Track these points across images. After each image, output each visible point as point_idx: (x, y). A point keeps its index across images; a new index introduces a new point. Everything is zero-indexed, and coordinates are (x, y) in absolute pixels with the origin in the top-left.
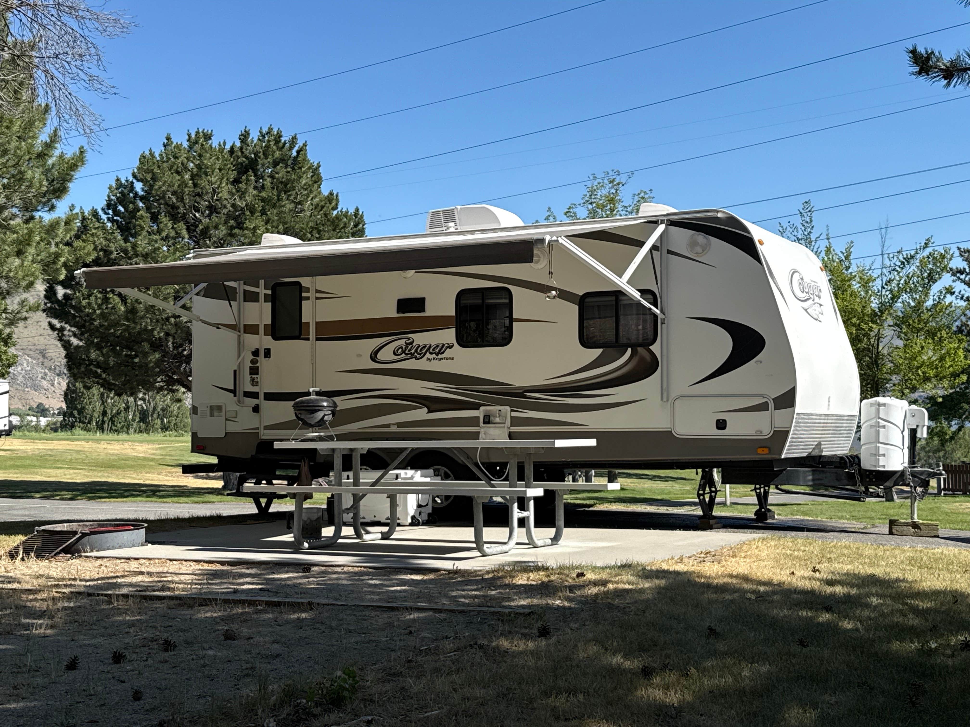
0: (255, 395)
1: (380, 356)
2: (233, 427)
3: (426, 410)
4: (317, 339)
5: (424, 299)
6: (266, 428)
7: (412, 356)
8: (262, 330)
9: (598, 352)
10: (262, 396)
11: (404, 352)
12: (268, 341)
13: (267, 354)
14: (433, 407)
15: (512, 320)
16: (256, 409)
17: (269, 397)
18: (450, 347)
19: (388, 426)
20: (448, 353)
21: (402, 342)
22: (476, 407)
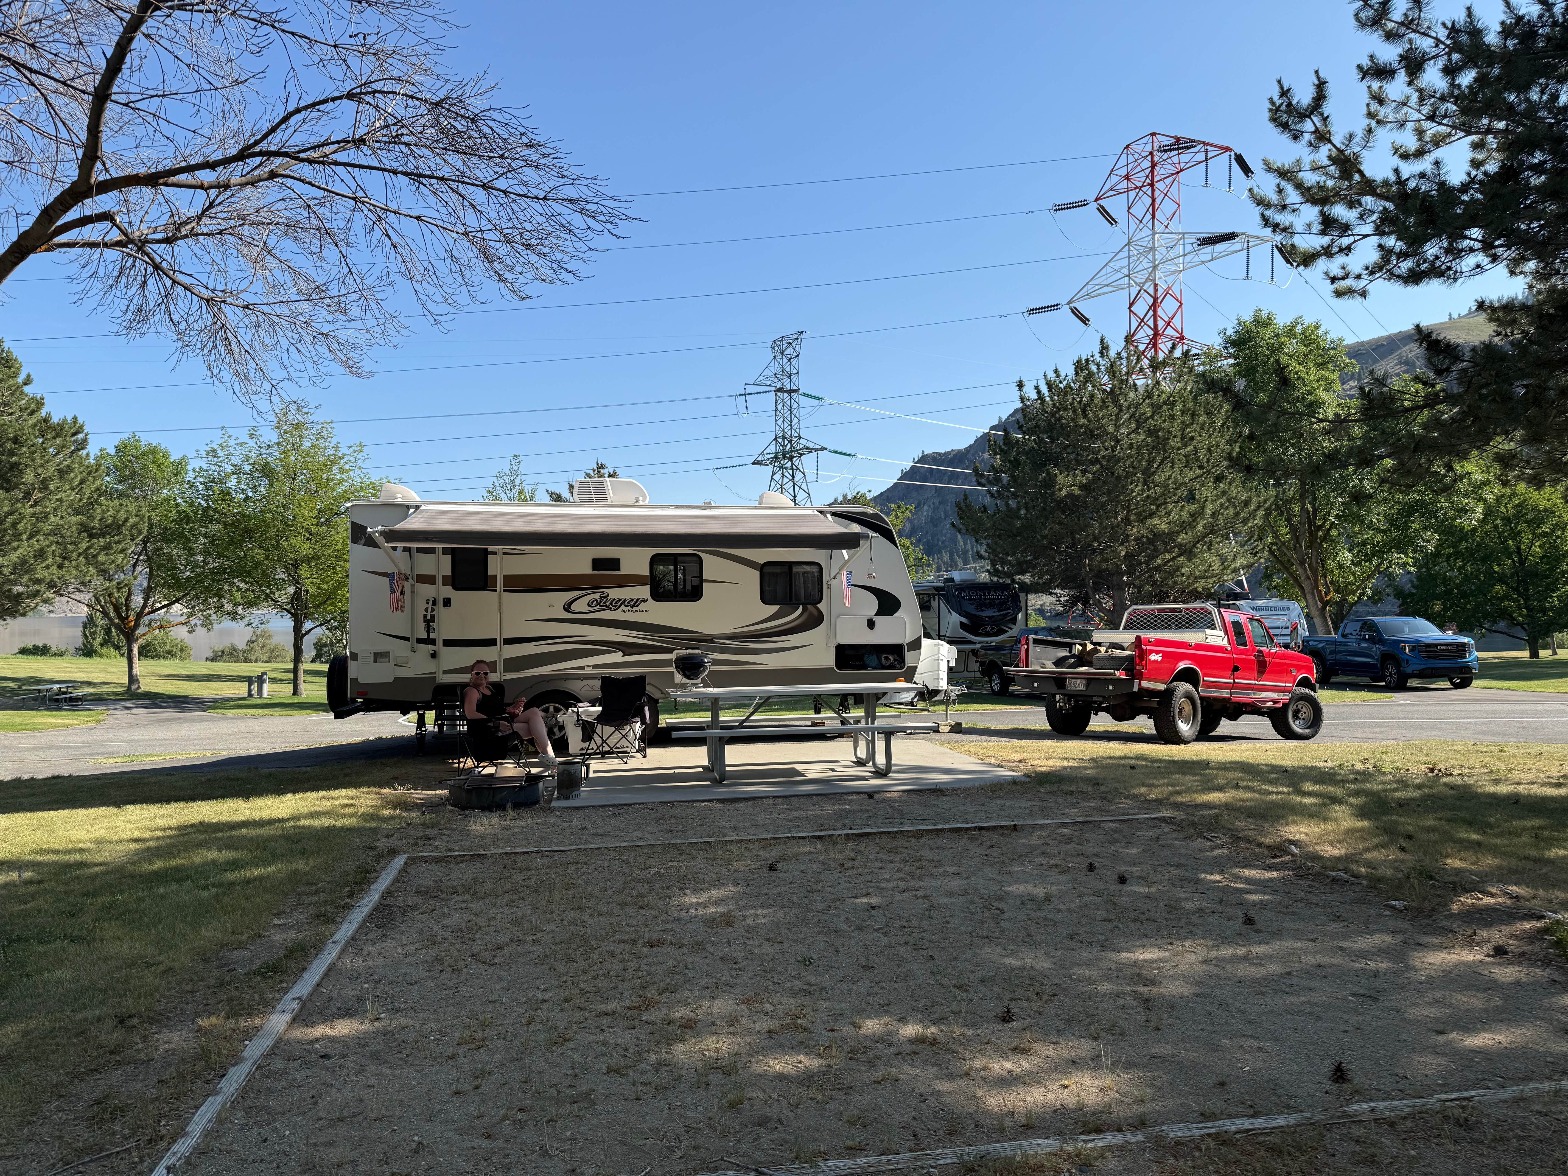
0: (433, 642)
1: (574, 607)
2: (402, 673)
3: (621, 653)
4: (505, 591)
5: (619, 560)
6: (445, 672)
7: (607, 608)
8: (440, 580)
9: (775, 608)
10: (440, 643)
11: (598, 604)
12: (448, 591)
13: (447, 602)
14: (628, 651)
15: (702, 581)
16: (434, 655)
17: (448, 643)
18: (645, 601)
19: (583, 668)
20: (643, 606)
21: (597, 596)
22: (670, 651)
